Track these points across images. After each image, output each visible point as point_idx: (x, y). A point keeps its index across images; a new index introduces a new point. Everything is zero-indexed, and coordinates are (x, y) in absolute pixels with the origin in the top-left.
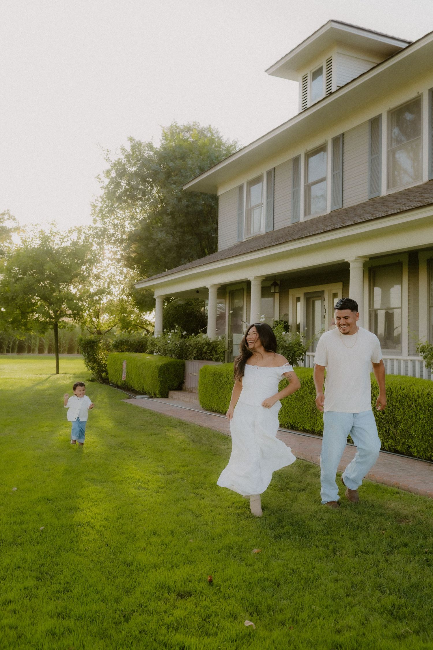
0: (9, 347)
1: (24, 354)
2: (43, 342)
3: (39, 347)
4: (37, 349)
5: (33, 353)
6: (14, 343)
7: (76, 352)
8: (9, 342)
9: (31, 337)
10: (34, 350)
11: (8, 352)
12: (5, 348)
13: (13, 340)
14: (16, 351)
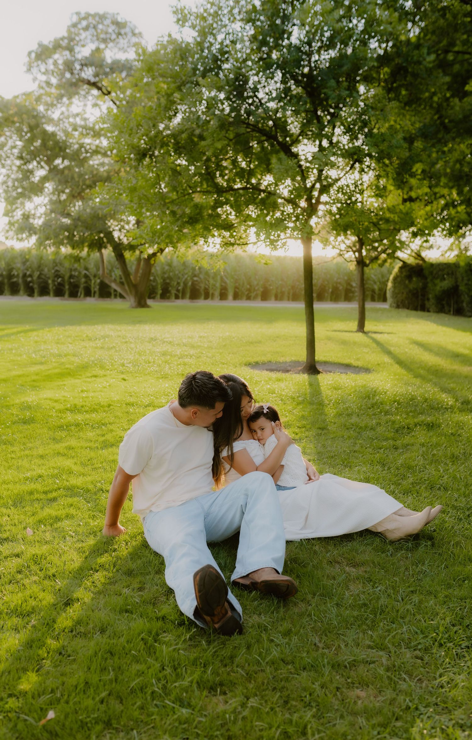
0: (178, 290)
1: (198, 301)
2: (225, 283)
3: (221, 290)
4: (217, 293)
5: (212, 299)
6: (185, 284)
7: (273, 298)
8: (178, 283)
9: (209, 276)
10: (213, 295)
11: (177, 297)
12: (173, 292)
13: (184, 279)
14: (188, 295)
